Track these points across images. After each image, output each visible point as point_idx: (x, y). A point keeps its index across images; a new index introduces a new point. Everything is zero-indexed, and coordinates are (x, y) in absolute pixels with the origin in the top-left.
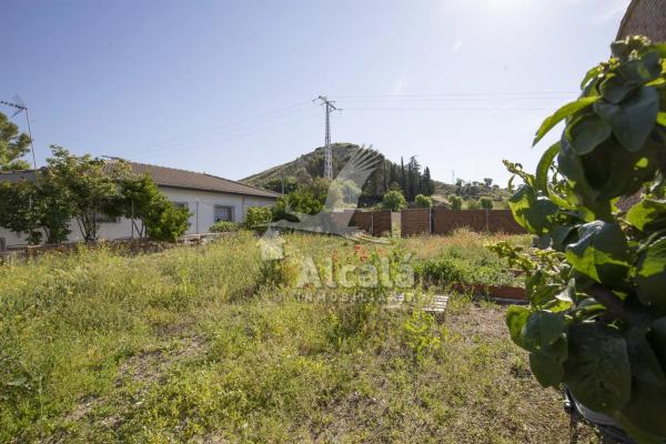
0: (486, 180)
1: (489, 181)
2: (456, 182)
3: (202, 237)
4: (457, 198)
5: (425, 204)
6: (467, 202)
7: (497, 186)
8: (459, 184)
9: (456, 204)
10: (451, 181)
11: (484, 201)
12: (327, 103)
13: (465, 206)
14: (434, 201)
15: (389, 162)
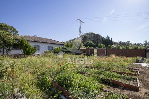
0: (128, 41)
1: (129, 42)
2: (119, 42)
3: (40, 54)
4: (119, 46)
5: (110, 47)
6: (122, 47)
7: (131, 43)
8: (120, 42)
9: (119, 47)
10: (118, 42)
11: (127, 47)
12: (80, 21)
13: (121, 48)
14: (113, 47)
15: (102, 37)
